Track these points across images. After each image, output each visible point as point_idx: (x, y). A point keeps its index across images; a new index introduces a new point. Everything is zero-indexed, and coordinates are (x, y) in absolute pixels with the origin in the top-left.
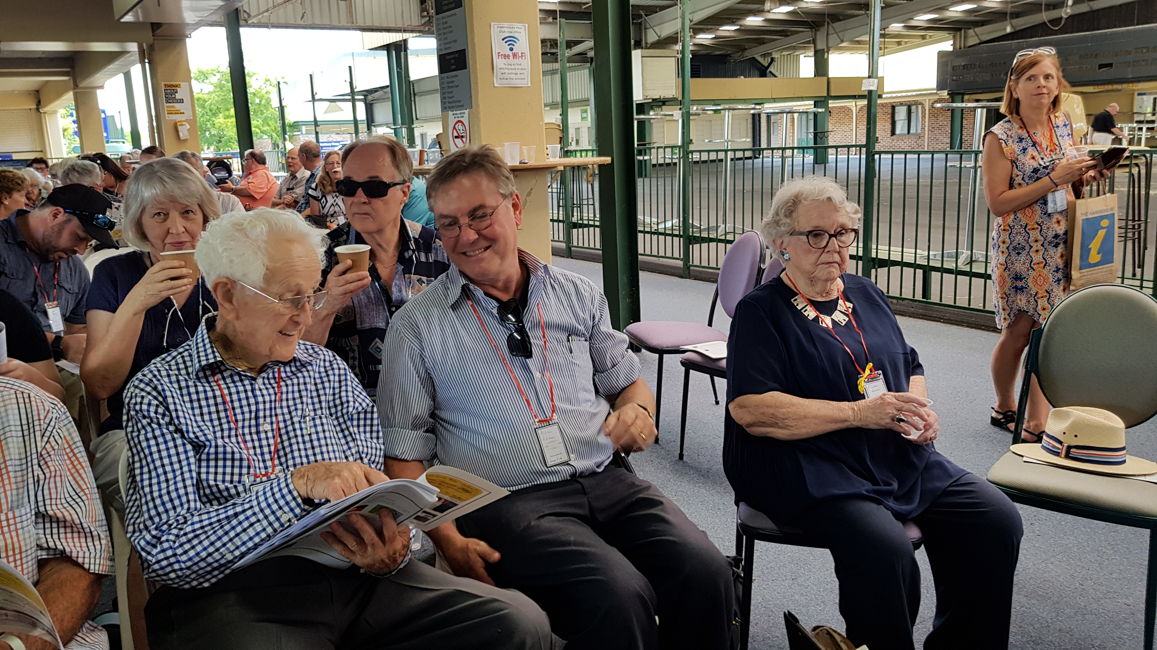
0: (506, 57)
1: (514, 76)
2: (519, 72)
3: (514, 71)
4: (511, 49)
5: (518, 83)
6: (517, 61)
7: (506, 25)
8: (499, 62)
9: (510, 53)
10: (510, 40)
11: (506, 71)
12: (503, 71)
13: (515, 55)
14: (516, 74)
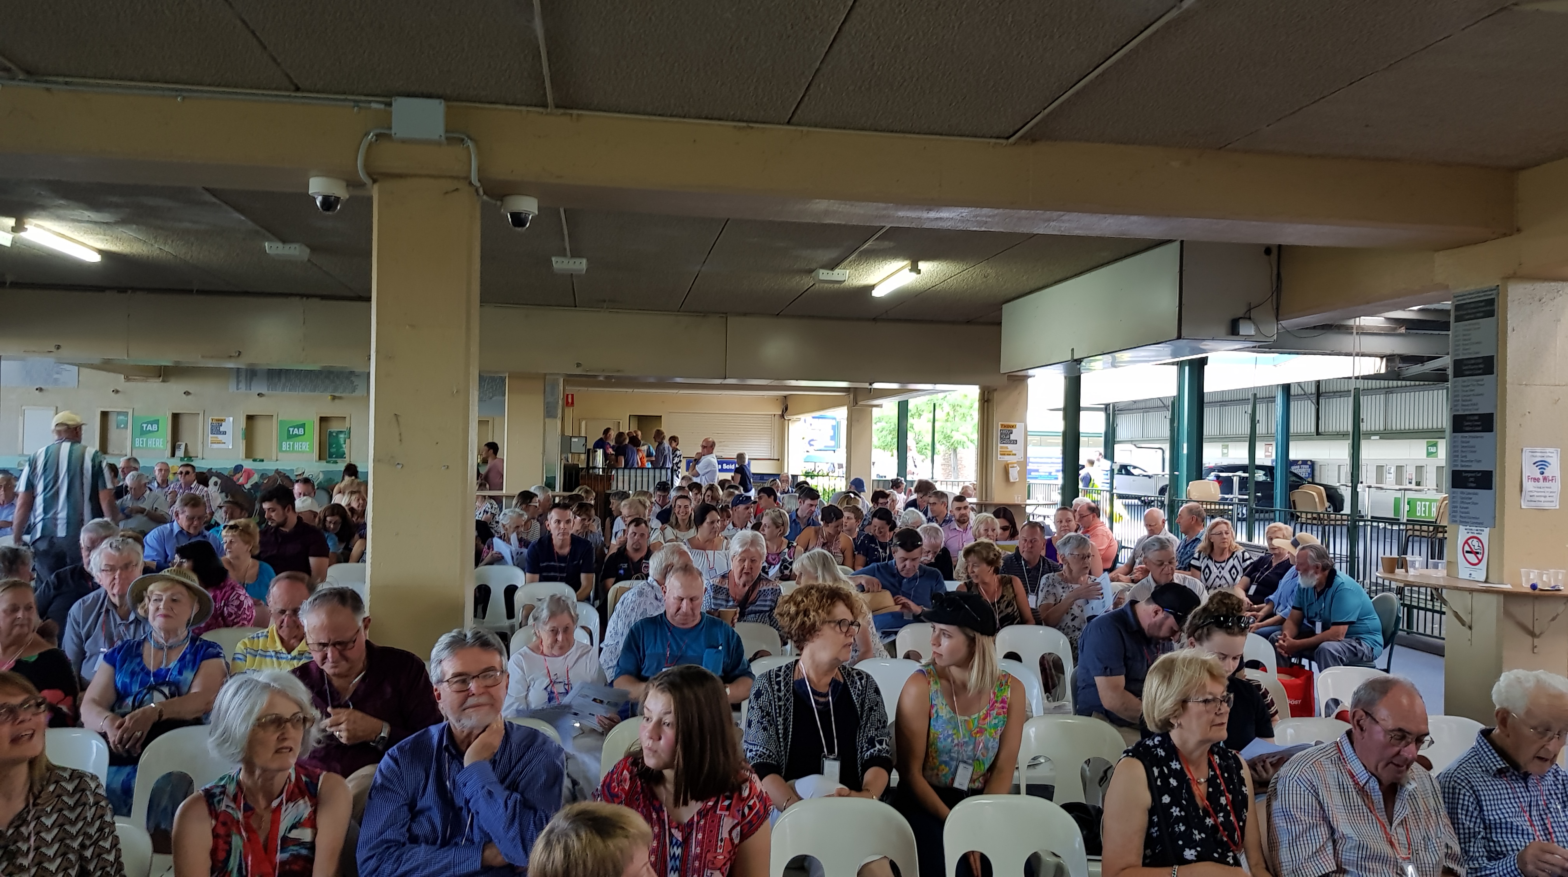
0: (1536, 480)
1: (1542, 499)
2: (1547, 494)
3: (1543, 494)
4: (1542, 473)
5: (1547, 506)
6: (1547, 484)
7: (1538, 449)
8: (1528, 485)
9: (1541, 477)
10: (1542, 465)
11: (1536, 494)
12: (1532, 494)
13: (1545, 479)
14: (1545, 497)
